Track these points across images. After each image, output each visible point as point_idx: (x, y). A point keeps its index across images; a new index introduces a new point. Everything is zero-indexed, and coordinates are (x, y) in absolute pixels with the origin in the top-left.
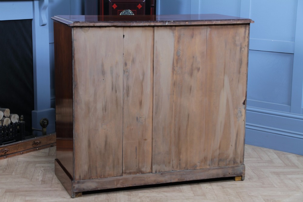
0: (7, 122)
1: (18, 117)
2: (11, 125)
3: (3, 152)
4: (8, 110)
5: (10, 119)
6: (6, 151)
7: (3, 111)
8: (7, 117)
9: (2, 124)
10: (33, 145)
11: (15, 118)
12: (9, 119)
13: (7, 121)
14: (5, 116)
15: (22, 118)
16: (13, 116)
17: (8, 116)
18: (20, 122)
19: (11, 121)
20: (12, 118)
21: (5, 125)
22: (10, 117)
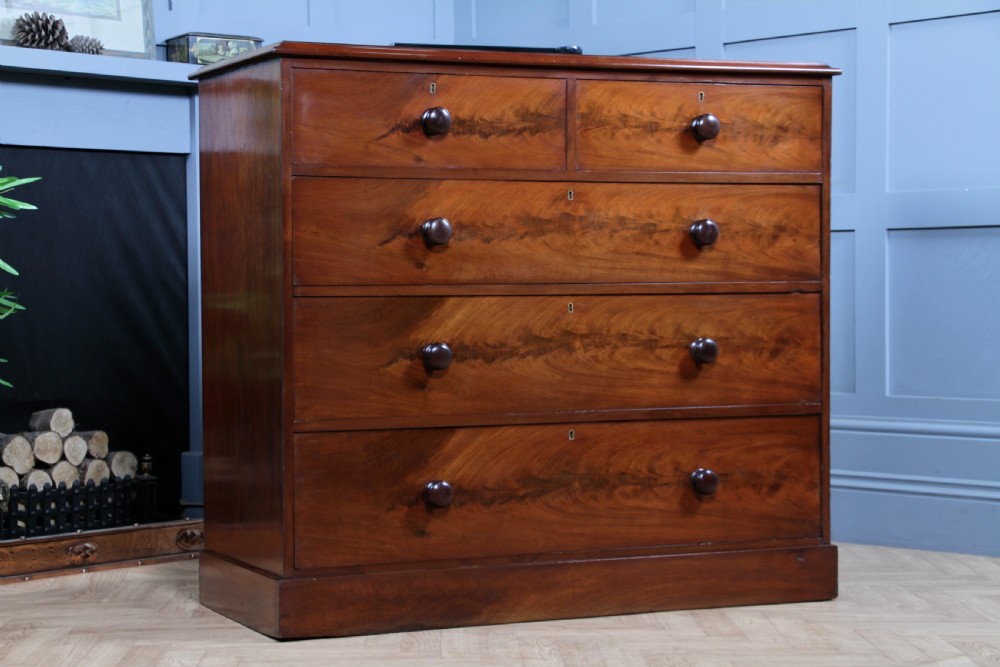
0: (96, 472)
1: (135, 462)
2: (112, 485)
3: (79, 553)
4: (101, 437)
5: (109, 466)
6: (87, 552)
7: (87, 439)
8: (99, 458)
9: (83, 476)
10: (178, 540)
11: (123, 466)
12: (105, 464)
13: (99, 471)
14: (93, 453)
15: (145, 465)
16: (118, 456)
17: (103, 456)
18: (140, 476)
19: (111, 473)
20: (114, 462)
21: (91, 480)
22: (107, 460)
